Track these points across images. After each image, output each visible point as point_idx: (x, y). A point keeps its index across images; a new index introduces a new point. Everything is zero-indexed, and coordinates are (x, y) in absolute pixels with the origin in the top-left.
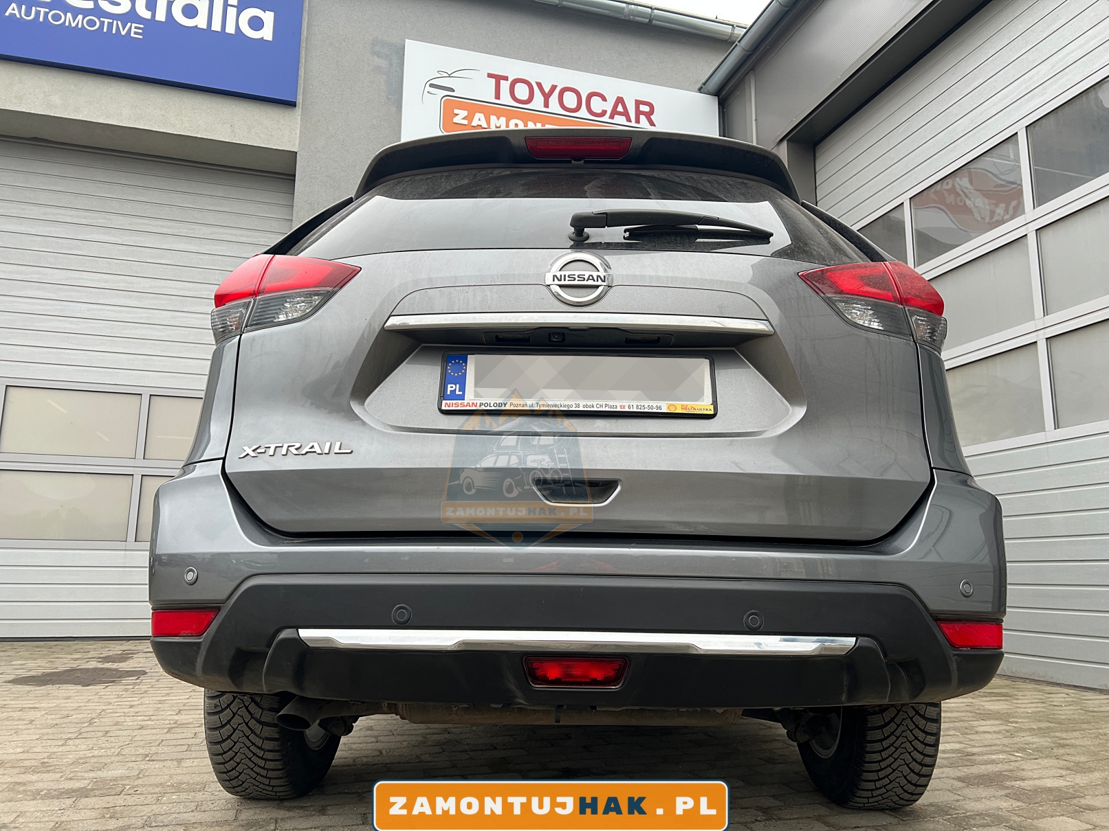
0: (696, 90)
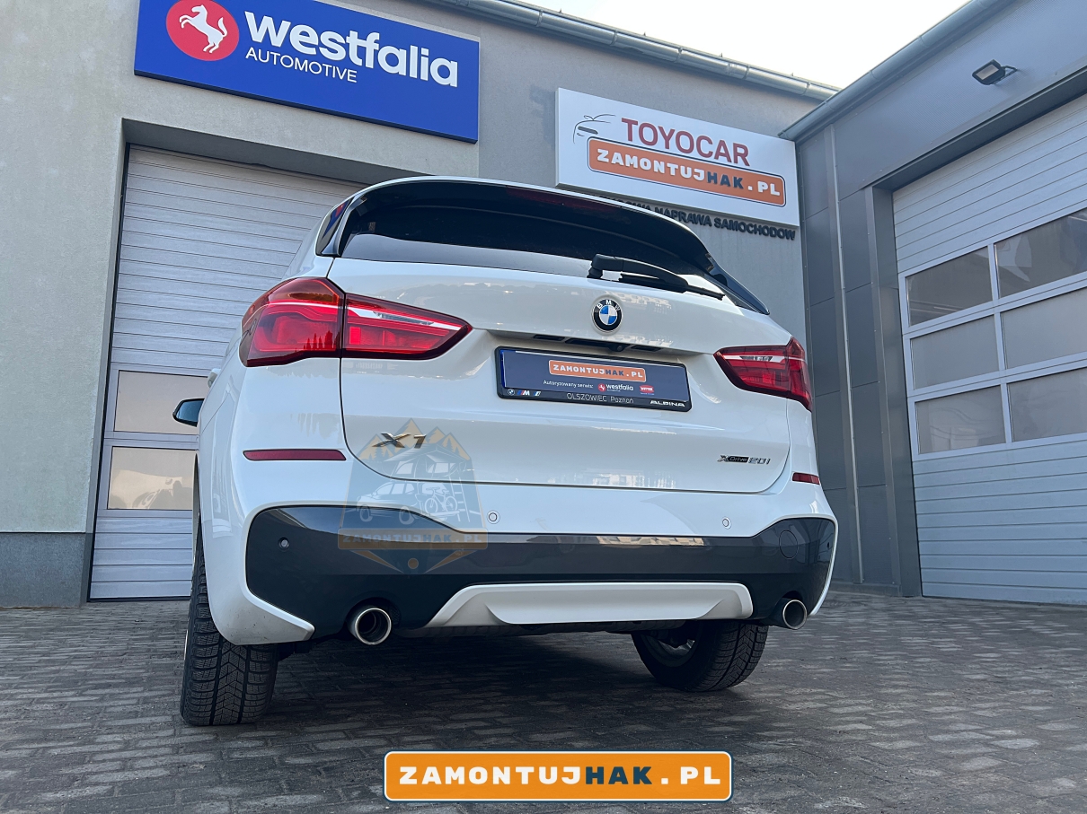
0: (777, 135)
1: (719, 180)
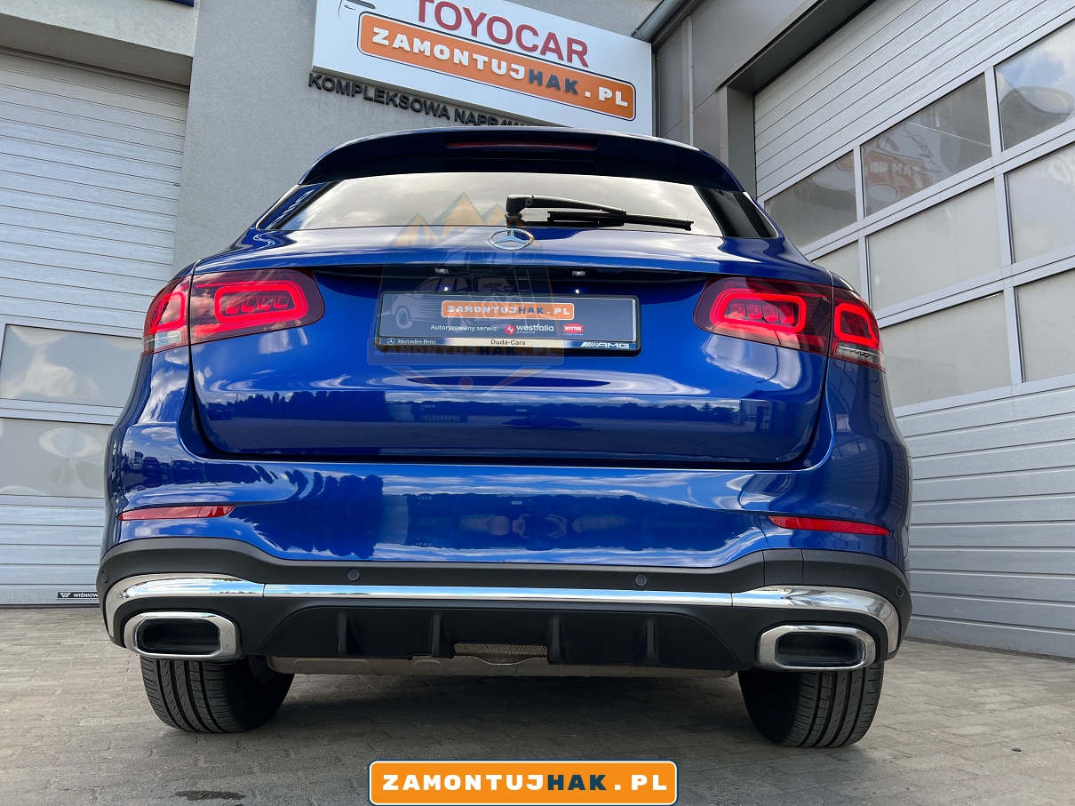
0: (630, 35)
1: (545, 80)
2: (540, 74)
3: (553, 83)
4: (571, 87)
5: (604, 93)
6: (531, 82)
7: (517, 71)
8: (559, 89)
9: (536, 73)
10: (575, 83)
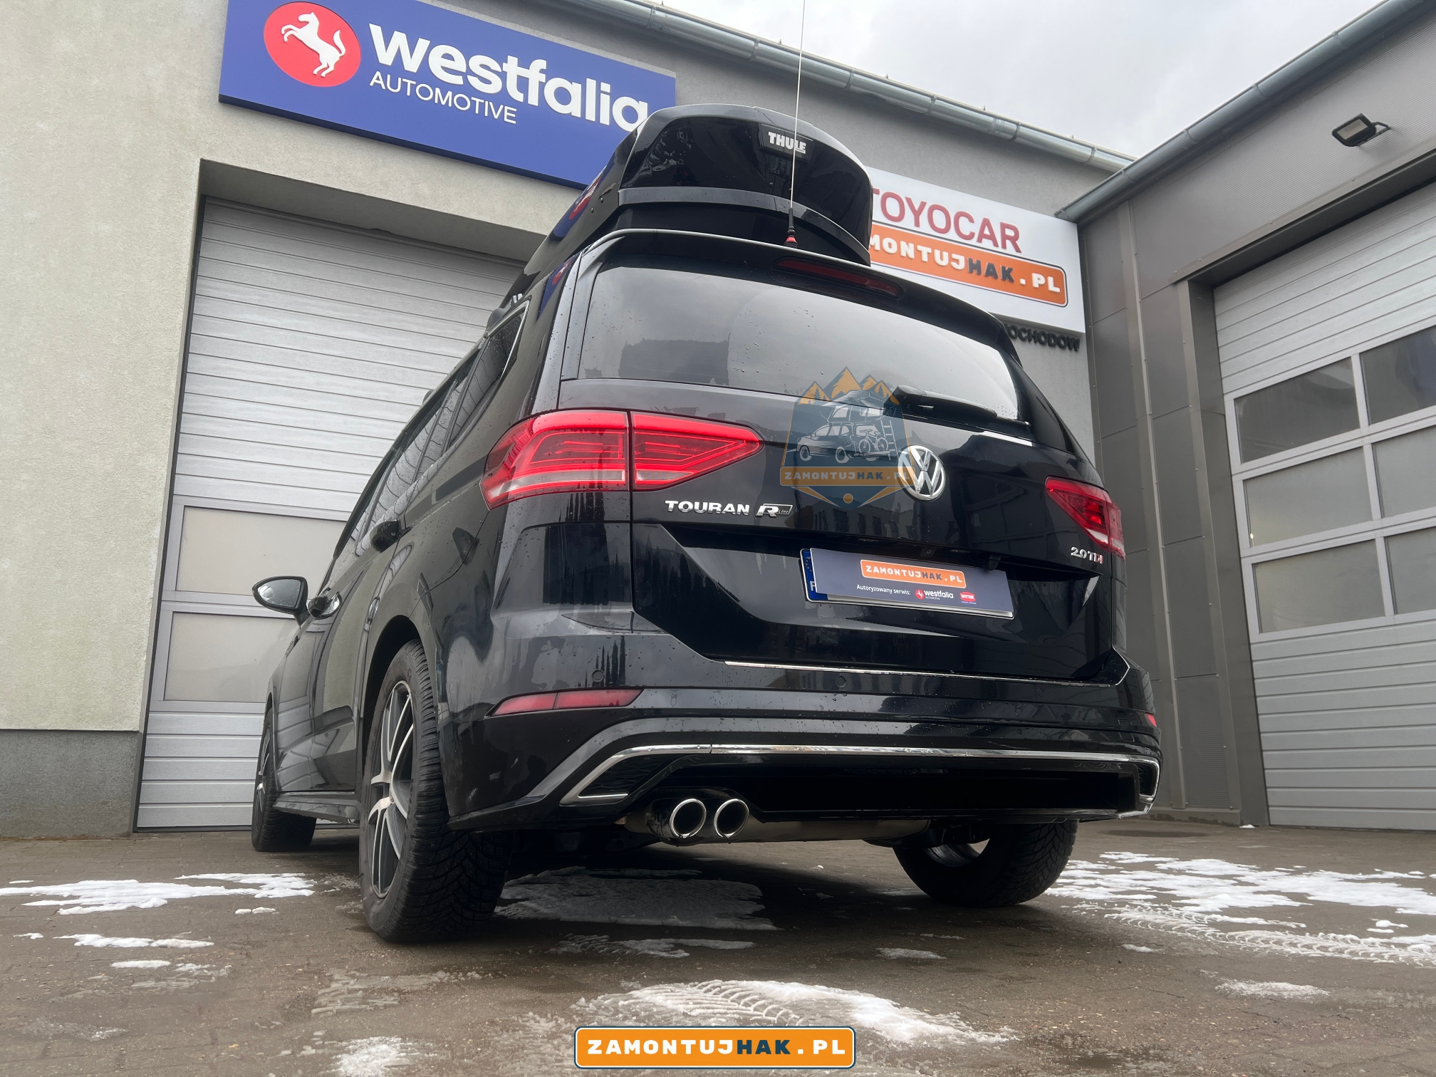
0: (1053, 214)
1: (984, 270)
2: (979, 262)
3: (991, 272)
4: (1007, 275)
5: (1037, 280)
6: (971, 272)
7: (957, 261)
8: (996, 277)
9: (975, 262)
10: (1010, 270)
